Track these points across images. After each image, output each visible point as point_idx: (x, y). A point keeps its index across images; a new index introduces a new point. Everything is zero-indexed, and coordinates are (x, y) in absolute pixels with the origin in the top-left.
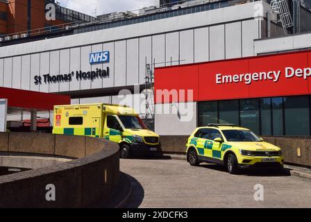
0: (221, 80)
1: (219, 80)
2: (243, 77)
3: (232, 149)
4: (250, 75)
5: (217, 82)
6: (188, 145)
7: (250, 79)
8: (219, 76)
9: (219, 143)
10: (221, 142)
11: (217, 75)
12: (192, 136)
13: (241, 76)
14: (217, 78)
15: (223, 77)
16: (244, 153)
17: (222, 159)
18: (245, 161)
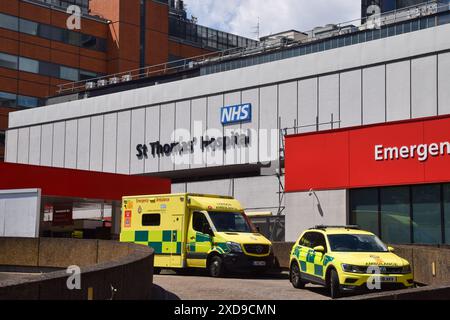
0: (382, 154)
1: (379, 155)
2: (415, 150)
3: (334, 263)
4: (425, 146)
5: (377, 158)
6: (292, 257)
7: (425, 153)
8: (379, 149)
9: (321, 254)
10: (324, 251)
11: (376, 147)
12: (297, 244)
13: (412, 148)
14: (377, 152)
15: (386, 150)
16: (349, 268)
17: (324, 277)
18: (348, 280)
